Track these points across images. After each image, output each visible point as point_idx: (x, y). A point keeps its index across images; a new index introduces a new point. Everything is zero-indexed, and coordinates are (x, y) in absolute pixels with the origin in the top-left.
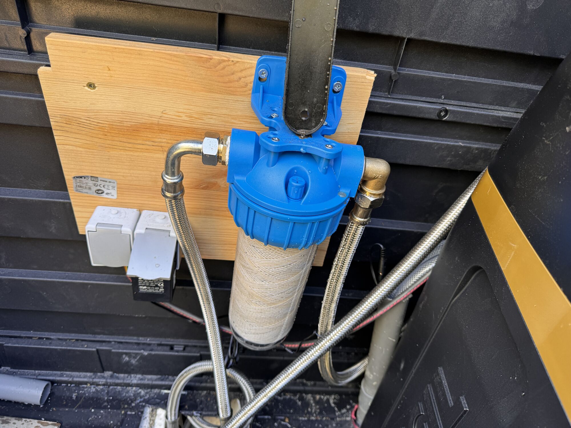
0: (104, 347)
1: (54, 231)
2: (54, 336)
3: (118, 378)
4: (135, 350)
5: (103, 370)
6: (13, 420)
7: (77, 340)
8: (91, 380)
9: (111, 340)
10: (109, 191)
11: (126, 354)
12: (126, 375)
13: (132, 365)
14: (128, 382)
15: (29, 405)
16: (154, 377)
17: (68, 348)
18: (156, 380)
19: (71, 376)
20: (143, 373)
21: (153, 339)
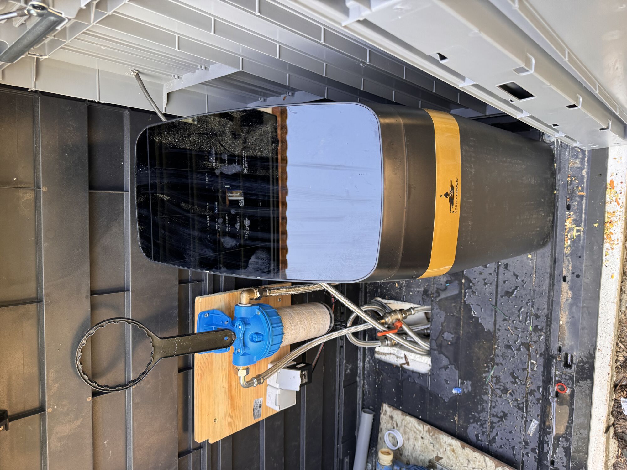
0: (342, 384)
1: (280, 422)
2: (337, 411)
3: (360, 374)
4: (343, 367)
5: (356, 382)
6: (381, 426)
7: (339, 399)
8: (361, 388)
9: (338, 380)
10: (259, 402)
11: (345, 371)
12: (358, 369)
13: (352, 367)
14: (362, 368)
15: (374, 419)
16: (359, 353)
17: (343, 402)
18: (361, 352)
19: (360, 398)
20: (357, 360)
21: (337, 358)
